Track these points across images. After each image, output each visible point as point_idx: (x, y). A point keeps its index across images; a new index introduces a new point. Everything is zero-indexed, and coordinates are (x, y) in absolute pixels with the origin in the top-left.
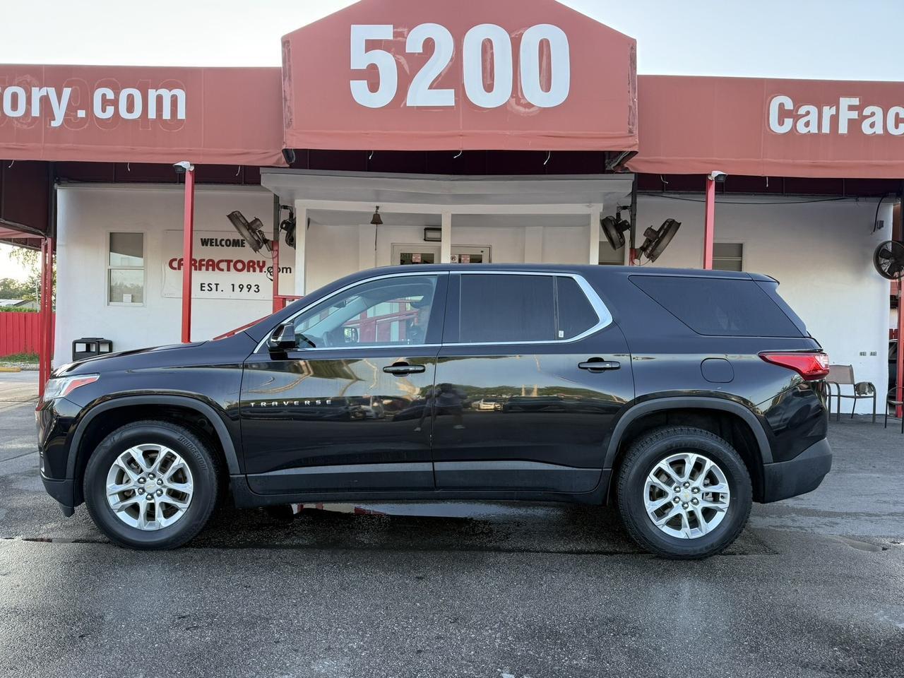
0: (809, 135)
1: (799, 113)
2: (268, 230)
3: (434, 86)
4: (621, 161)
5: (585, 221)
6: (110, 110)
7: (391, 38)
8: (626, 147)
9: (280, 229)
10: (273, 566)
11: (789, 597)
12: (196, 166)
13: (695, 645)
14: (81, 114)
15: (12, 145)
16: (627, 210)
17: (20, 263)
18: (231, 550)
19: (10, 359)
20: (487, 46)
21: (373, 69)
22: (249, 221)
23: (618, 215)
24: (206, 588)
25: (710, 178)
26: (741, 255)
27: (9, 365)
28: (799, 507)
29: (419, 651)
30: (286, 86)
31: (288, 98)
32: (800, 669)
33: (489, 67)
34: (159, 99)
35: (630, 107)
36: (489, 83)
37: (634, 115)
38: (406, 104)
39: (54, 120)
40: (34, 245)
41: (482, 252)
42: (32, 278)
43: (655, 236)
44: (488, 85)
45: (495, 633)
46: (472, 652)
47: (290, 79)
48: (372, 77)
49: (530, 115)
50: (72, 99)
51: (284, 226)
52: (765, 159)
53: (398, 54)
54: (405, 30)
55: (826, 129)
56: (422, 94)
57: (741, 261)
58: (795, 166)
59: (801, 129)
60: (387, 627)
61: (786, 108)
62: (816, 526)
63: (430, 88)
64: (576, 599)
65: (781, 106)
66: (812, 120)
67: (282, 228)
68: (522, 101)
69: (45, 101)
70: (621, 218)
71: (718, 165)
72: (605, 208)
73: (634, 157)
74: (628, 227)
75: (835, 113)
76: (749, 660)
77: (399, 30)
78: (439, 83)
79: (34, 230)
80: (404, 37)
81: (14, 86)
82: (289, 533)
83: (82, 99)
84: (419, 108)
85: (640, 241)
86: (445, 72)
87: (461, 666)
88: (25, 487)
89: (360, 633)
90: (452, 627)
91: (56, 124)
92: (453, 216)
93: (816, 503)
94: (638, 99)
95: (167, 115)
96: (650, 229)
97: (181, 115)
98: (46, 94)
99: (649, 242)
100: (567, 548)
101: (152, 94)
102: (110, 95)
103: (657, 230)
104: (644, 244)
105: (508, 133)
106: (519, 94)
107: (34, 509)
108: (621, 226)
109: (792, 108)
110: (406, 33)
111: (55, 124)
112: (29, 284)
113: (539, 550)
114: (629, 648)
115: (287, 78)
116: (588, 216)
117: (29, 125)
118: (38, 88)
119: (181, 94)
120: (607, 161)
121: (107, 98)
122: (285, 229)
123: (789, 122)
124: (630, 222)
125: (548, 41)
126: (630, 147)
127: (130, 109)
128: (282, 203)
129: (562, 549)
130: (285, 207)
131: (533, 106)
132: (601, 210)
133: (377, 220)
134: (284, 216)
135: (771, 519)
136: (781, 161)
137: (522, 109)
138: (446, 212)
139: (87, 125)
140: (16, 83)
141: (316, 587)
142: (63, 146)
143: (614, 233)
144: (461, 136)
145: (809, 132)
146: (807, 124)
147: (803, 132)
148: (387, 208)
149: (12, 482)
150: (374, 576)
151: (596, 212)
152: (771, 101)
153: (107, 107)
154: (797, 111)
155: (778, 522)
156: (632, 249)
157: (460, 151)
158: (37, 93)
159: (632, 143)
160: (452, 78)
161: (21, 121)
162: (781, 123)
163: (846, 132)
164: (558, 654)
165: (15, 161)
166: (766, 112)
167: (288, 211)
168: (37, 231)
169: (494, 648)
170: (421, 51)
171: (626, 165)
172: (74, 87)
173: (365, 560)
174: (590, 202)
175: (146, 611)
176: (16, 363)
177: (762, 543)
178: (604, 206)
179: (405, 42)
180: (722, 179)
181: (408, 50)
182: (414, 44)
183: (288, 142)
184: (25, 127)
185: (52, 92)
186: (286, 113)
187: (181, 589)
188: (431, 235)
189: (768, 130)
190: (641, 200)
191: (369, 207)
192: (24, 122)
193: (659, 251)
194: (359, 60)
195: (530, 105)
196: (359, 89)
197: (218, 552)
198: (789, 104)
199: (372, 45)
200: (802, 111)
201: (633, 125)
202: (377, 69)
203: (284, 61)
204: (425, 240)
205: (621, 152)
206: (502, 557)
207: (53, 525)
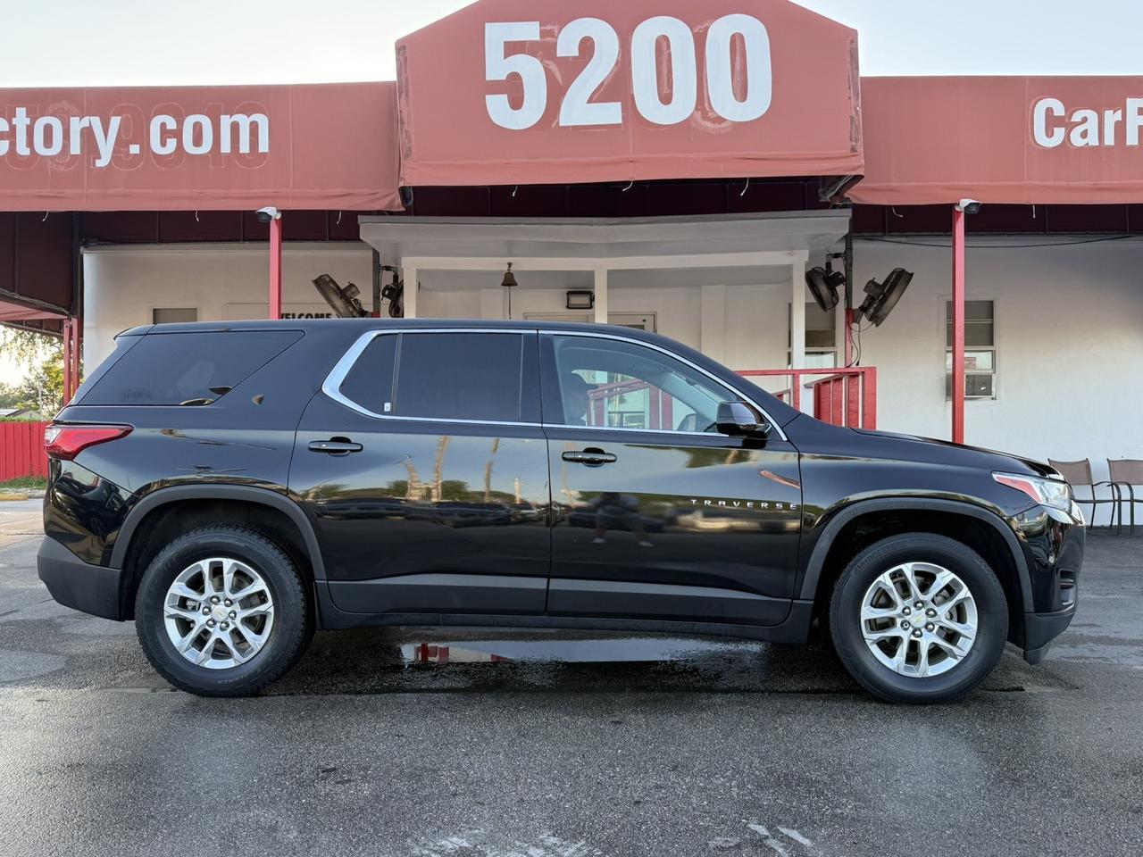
0: (1087, 148)
1: (1072, 120)
2: (366, 299)
3: (595, 98)
4: (841, 189)
5: (785, 273)
6: (172, 144)
7: (537, 38)
8: (848, 171)
9: (381, 296)
10: (426, 713)
11: (1102, 736)
12: (283, 212)
13: (989, 791)
14: (135, 149)
15: (45, 192)
16: (840, 259)
17: (13, 359)
18: (368, 696)
19: (11, 485)
20: (662, 46)
21: (515, 78)
22: (342, 287)
23: (829, 265)
24: (347, 738)
25: (957, 209)
26: (991, 315)
27: (10, 492)
28: (1097, 635)
29: (637, 803)
30: (402, 104)
31: (405, 120)
32: (1130, 815)
33: (665, 72)
34: (235, 128)
35: (852, 118)
36: (665, 92)
37: (857, 128)
38: (558, 123)
39: (100, 158)
40: (51, 329)
41: (644, 321)
42: (28, 380)
43: (879, 291)
44: (665, 95)
45: (731, 781)
46: (705, 802)
47: (407, 96)
48: (513, 89)
49: (722, 132)
50: (122, 131)
51: (387, 292)
52: (1029, 182)
53: (548, 59)
54: (556, 28)
55: (1109, 140)
56: (578, 110)
57: (992, 326)
58: (1069, 189)
59: (1077, 141)
60: (590, 777)
61: (1055, 114)
62: (1123, 656)
63: (590, 101)
64: (825, 743)
65: (1049, 111)
66: (1090, 129)
67: (384, 295)
68: (710, 114)
69: (87, 134)
70: (833, 268)
71: (968, 191)
72: (811, 256)
73: (856, 185)
74: (842, 281)
75: (1120, 119)
76: (1063, 805)
77: (548, 28)
78: (602, 95)
79: (55, 307)
80: (553, 36)
81: (48, 116)
82: (436, 676)
83: (135, 131)
84: (575, 128)
85: (859, 299)
86: (608, 81)
87: (695, 817)
88: (80, 631)
89: (557, 783)
90: (672, 776)
91: (102, 163)
92: (610, 272)
93: (1119, 629)
94: (862, 108)
95: (244, 148)
96: (872, 282)
97: (264, 146)
98: (88, 125)
99: (871, 299)
100: (800, 687)
101: (226, 121)
102: (171, 124)
103: (881, 284)
104: (864, 303)
105: (691, 156)
106: (706, 105)
107: (100, 655)
108: (832, 280)
109: (1064, 114)
110: (556, 31)
111: (100, 163)
112: (23, 388)
113: (763, 689)
114: (904, 794)
115: (404, 95)
116: (789, 268)
117: (68, 165)
118: (78, 118)
119: (262, 120)
120: (820, 190)
121: (168, 128)
122: (387, 297)
123: (1060, 133)
124: (844, 274)
125: (741, 37)
126: (853, 170)
127: (198, 141)
128: (383, 263)
129: (794, 688)
130: (388, 268)
131: (725, 120)
132: (807, 260)
133: (509, 281)
134: (387, 279)
135: (1061, 650)
136: (1052, 183)
137: (709, 125)
138: (600, 267)
139: (142, 163)
140: (50, 111)
141: (487, 734)
142: (112, 191)
143: (824, 290)
144: (632, 162)
145: (1087, 144)
146: (1084, 134)
147: (1080, 145)
148: (523, 264)
149: (61, 626)
150: (558, 720)
151: (799, 262)
152: (1036, 103)
153: (168, 140)
154: (1070, 118)
155: (1072, 652)
156: (849, 310)
157: (630, 182)
158: (77, 124)
159: (855, 164)
160: (617, 87)
161: (57, 161)
162: (1049, 134)
163: (1137, 143)
164: (816, 803)
165: (50, 213)
166: (1030, 121)
167: (391, 274)
168: (59, 309)
169: (732, 798)
170: (577, 54)
171: (846, 195)
172: (124, 115)
173: (542, 703)
174: (792, 249)
175: (279, 764)
176: (20, 490)
177: (1054, 677)
178: (810, 254)
179: (556, 44)
180: (974, 209)
181: (560, 54)
182: (567, 45)
183: (407, 177)
184: (62, 168)
185: (96, 122)
186: (402, 138)
187: (316, 740)
188: (575, 300)
189: (1033, 143)
190: (858, 246)
191: (498, 265)
192: (61, 162)
193: (886, 311)
194: (497, 68)
195: (720, 120)
196: (497, 107)
197: (351, 699)
198: (1059, 109)
199: (512, 48)
200: (1077, 117)
201: (856, 141)
202: (521, 79)
203: (399, 74)
204: (568, 307)
205: (840, 178)
206: (718, 699)
207: (131, 673)
